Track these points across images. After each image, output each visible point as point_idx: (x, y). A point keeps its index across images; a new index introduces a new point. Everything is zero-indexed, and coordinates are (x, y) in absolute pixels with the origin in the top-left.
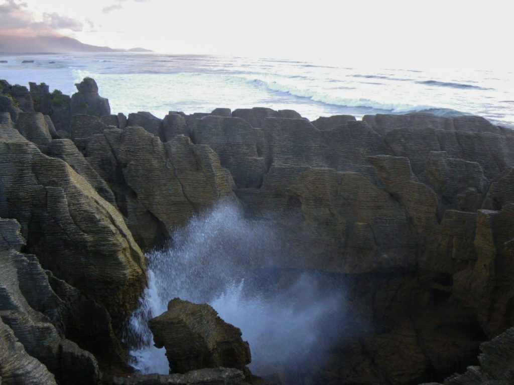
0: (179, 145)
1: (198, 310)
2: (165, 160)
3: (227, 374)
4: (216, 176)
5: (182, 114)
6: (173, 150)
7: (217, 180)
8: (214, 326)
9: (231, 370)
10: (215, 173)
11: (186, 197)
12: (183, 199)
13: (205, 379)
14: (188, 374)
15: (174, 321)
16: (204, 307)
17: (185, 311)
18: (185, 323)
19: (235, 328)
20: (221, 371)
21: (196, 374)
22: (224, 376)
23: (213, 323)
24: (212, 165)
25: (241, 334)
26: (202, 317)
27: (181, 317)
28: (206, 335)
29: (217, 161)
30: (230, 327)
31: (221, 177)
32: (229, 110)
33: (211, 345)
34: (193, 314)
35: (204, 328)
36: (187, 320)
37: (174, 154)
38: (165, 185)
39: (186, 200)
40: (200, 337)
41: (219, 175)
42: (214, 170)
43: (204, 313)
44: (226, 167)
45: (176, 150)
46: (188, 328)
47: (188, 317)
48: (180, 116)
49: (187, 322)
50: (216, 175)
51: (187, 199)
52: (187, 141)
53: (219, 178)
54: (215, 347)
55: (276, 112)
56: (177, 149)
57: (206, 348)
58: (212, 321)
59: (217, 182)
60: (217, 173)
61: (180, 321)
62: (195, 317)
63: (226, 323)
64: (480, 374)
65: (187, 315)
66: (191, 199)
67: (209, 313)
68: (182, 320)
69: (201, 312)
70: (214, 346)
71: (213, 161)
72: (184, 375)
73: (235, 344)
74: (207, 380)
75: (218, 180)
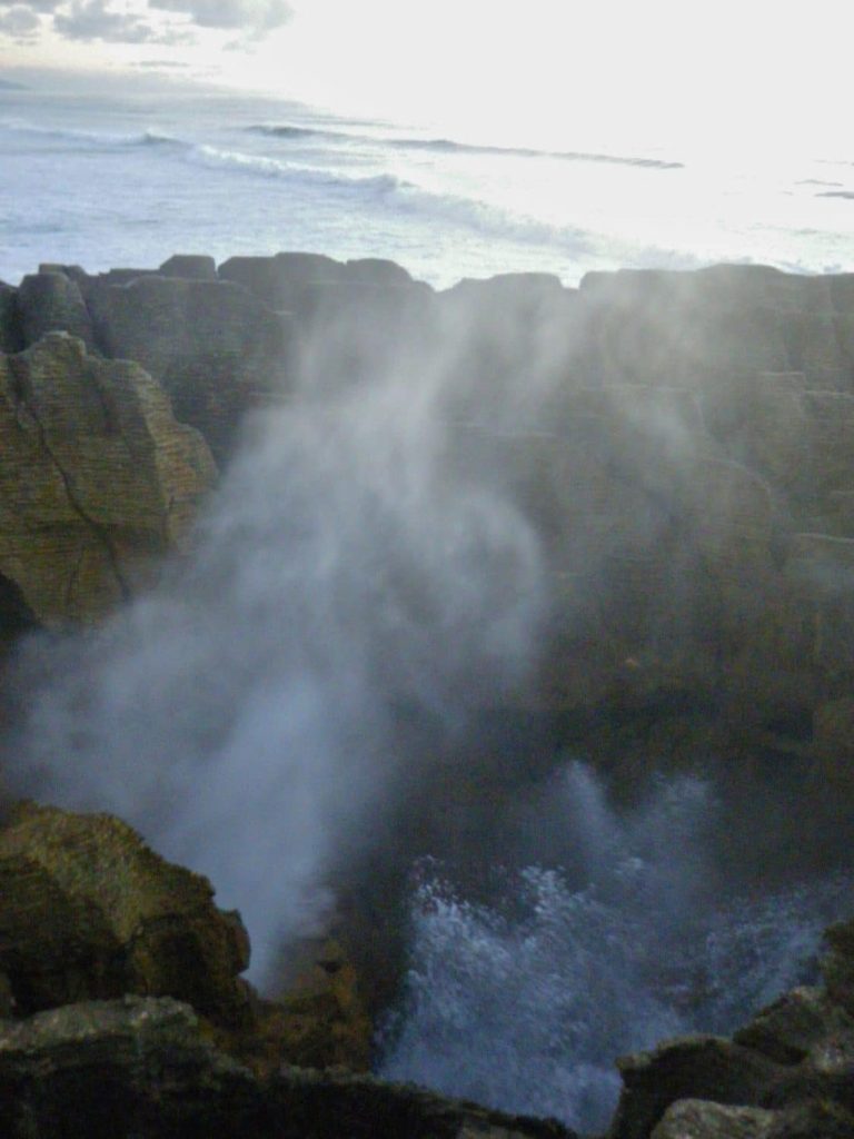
0: (53, 363)
1: (84, 833)
2: (12, 406)
3: (144, 1015)
4: (161, 448)
5: (73, 272)
6: (37, 375)
7: (162, 460)
8: (135, 875)
9: (159, 1004)
10: (157, 439)
11: (77, 508)
12: (68, 515)
13: (81, 1035)
14: (32, 1023)
15: (12, 866)
16: (102, 823)
17: (45, 836)
18: (45, 870)
19: (195, 878)
20: (128, 1008)
21: (55, 1020)
22: (134, 1023)
23: (131, 865)
24: (150, 415)
25: (211, 894)
26: (96, 849)
27: (32, 855)
28: (109, 900)
29: (162, 407)
30: (182, 875)
31: (174, 450)
32: (209, 261)
33: (124, 926)
34: (69, 843)
35: (103, 882)
36: (49, 861)
37: (38, 387)
38: (16, 476)
39: (77, 517)
40: (91, 906)
41: (170, 447)
42: (152, 432)
43: (101, 837)
44: (191, 424)
45: (43, 376)
46: (56, 884)
47: (52, 855)
48: (65, 278)
49: (52, 866)
50: (159, 445)
51: (82, 515)
52: (74, 349)
53: (169, 454)
54: (139, 932)
55: (341, 264)
56: (48, 373)
57: (109, 934)
58: (127, 859)
59: (162, 467)
60: (162, 441)
61: (31, 866)
62: (73, 853)
63: (167, 866)
64: (822, 1009)
65: (51, 846)
66: (92, 514)
67: (116, 838)
68: (37, 862)
69: (91, 836)
70: (136, 928)
71: (150, 407)
72: (20, 1026)
73: (199, 921)
74: (87, 1036)
75: (166, 458)
